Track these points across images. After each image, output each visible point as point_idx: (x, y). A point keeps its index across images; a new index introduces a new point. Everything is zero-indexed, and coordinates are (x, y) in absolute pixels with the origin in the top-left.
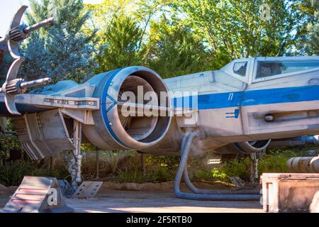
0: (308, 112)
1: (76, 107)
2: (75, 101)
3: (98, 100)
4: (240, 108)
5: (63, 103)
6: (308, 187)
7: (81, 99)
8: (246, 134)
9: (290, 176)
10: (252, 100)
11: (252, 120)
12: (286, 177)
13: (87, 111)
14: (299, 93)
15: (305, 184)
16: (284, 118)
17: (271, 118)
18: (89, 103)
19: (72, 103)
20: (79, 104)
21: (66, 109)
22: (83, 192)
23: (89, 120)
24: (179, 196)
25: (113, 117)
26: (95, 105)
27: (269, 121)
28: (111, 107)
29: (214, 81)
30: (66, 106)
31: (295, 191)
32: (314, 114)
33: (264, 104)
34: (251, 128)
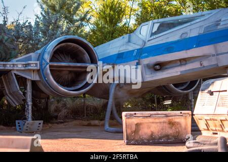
0: (180, 60)
1: (23, 68)
2: (24, 65)
3: (38, 62)
4: (139, 61)
5: (14, 66)
6: (153, 123)
7: (27, 63)
8: (145, 81)
9: (135, 114)
10: (146, 54)
11: (147, 70)
12: (131, 115)
13: (34, 71)
14: (173, 45)
15: (150, 120)
16: (167, 66)
17: (158, 67)
18: (32, 65)
19: (20, 66)
20: (26, 66)
21: (17, 70)
22: (30, 128)
23: (36, 77)
24: (109, 130)
25: (47, 74)
26: (36, 66)
27: (157, 70)
28: (45, 67)
29: (129, 41)
30: (15, 68)
31: (141, 126)
32: (184, 62)
33: (153, 56)
34: (147, 76)
